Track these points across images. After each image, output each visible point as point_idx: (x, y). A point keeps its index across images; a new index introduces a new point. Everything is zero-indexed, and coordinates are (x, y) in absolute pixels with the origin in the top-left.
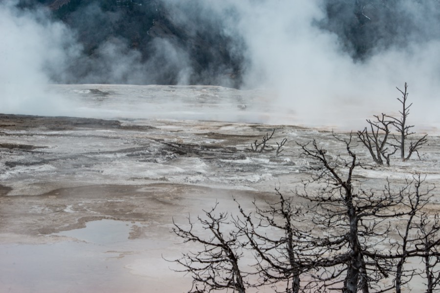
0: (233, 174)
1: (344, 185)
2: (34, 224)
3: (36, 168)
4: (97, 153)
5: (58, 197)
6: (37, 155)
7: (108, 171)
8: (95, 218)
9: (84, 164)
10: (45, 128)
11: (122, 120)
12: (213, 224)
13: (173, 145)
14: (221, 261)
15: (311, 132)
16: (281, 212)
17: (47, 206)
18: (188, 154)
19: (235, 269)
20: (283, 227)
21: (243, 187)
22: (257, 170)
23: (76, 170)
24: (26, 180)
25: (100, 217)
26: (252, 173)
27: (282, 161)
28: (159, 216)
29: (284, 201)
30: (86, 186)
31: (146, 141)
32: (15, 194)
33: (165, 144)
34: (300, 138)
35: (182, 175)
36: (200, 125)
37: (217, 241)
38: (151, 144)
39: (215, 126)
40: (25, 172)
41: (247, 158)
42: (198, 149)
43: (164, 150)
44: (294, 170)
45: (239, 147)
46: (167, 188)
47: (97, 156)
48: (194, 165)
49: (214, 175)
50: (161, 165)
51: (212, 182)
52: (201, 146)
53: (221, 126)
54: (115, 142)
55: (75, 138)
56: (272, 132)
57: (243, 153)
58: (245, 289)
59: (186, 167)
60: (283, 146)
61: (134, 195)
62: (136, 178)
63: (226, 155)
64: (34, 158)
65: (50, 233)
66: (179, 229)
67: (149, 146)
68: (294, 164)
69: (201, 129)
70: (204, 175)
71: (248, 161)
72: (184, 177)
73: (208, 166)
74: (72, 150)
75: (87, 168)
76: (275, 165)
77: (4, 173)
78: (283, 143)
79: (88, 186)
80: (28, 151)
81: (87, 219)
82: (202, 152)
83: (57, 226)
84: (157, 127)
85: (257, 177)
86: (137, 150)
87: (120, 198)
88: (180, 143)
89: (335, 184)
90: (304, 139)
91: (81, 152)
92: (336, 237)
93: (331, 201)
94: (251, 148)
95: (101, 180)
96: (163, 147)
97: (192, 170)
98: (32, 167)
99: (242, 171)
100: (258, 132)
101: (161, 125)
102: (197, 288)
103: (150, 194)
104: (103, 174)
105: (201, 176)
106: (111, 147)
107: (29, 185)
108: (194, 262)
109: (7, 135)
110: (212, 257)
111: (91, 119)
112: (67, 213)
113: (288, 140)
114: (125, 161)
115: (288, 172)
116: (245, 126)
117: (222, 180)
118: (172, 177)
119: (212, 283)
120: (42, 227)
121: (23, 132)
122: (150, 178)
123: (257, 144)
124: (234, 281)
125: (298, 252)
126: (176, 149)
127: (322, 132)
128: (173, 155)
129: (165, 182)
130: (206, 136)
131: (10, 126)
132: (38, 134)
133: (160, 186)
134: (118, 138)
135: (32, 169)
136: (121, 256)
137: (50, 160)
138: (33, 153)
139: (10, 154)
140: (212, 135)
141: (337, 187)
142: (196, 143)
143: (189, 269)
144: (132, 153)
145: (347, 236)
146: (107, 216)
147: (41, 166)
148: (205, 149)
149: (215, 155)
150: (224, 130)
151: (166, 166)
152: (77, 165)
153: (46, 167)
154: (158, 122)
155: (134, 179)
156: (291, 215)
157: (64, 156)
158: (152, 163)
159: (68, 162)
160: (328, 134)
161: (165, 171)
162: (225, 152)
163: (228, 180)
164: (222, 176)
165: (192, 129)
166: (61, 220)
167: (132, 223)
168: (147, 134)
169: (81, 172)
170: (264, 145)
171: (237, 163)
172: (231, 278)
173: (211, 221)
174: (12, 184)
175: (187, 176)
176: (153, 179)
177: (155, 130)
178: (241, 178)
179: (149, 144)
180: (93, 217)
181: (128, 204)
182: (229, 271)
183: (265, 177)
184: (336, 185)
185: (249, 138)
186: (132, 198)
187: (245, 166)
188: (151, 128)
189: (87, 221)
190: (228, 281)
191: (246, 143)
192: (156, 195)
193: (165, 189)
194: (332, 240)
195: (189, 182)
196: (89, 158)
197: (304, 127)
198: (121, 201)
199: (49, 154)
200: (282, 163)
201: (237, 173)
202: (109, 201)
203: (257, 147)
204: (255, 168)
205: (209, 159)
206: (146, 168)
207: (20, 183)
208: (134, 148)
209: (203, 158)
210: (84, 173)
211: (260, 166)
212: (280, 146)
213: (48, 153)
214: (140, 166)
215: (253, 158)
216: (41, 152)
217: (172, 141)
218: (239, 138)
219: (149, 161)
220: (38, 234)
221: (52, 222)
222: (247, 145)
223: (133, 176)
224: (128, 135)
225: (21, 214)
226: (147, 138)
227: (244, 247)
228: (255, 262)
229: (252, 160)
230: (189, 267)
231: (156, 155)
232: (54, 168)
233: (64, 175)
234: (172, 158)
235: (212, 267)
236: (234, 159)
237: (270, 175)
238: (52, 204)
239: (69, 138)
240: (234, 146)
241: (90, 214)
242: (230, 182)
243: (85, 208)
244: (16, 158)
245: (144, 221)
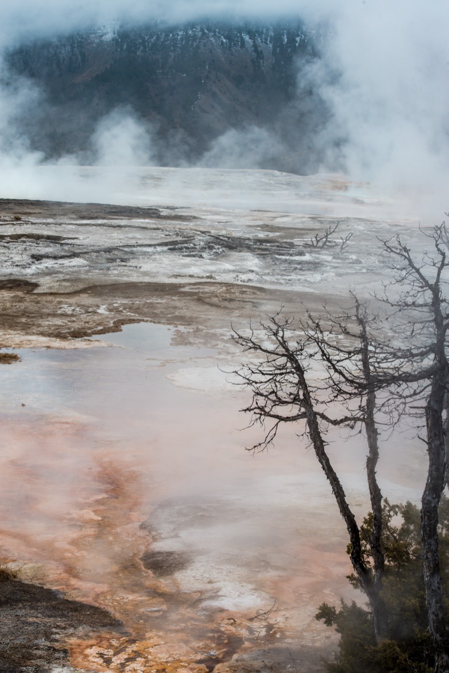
0: (290, 272)
1: (431, 287)
2: (63, 326)
3: (66, 262)
4: (134, 246)
5: (89, 296)
6: (66, 248)
7: (147, 266)
8: (132, 321)
9: (119, 259)
10: (74, 216)
11: (162, 208)
12: (277, 331)
13: (221, 238)
14: (286, 373)
15: (380, 226)
16: (356, 318)
17: (78, 306)
18: (238, 248)
19: (302, 383)
20: (357, 335)
21: (301, 287)
22: (318, 268)
23: (110, 265)
24: (54, 275)
25: (138, 319)
26: (312, 272)
27: (347, 259)
28: (204, 320)
29: (359, 305)
30: (122, 284)
31: (191, 233)
32: (42, 292)
33: (212, 236)
34: (367, 232)
35: (231, 273)
36: (252, 216)
37: (281, 350)
38: (196, 237)
39: (268, 217)
40: (52, 267)
41: (307, 254)
42: (250, 243)
43: (211, 244)
44: (361, 270)
45: (297, 241)
46: (214, 288)
47: (135, 249)
48: (246, 262)
49: (269, 273)
50: (208, 261)
51: (266, 282)
52: (253, 240)
53: (276, 217)
54: (154, 234)
55: (110, 228)
56: (336, 225)
57: (301, 248)
58: (312, 405)
59: (236, 263)
60: (347, 242)
61: (176, 295)
62: (179, 276)
63: (282, 250)
64: (63, 251)
65: (82, 337)
66: (238, 335)
67: (194, 239)
68: (360, 262)
69: (253, 220)
70: (257, 274)
71: (307, 257)
72: (234, 275)
73: (261, 263)
74: (106, 242)
75: (123, 263)
76: (339, 263)
77: (29, 267)
78: (348, 238)
79: (124, 284)
80: (56, 243)
81: (123, 322)
82: (255, 246)
83: (89, 328)
84: (203, 217)
85: (317, 277)
86: (181, 243)
87: (161, 298)
88: (229, 236)
89: (420, 287)
90: (372, 233)
91: (116, 245)
92: (420, 348)
93: (416, 306)
94: (311, 243)
95: (139, 276)
96: (209, 241)
97: (243, 267)
98: (60, 261)
99: (301, 269)
100: (319, 224)
101: (207, 215)
102: (257, 403)
103: (196, 294)
104: (141, 270)
105: (254, 274)
106: (150, 239)
107: (58, 281)
108: (255, 374)
109: (32, 223)
110: (274, 368)
111: (127, 206)
112: (101, 314)
113: (354, 235)
114: (167, 256)
115: (354, 272)
116: (304, 217)
117: (277, 279)
118: (220, 275)
119: (274, 398)
120: (73, 329)
121: (50, 220)
122: (195, 275)
123: (318, 239)
124: (299, 396)
125: (376, 365)
126: (224, 242)
127: (393, 226)
128: (221, 250)
129: (212, 280)
130: (259, 228)
131: (35, 213)
132: (67, 223)
133: (207, 286)
134: (158, 229)
135: (61, 263)
136: (163, 365)
137: (82, 253)
138: (62, 244)
139: (36, 245)
140: (265, 227)
141: (422, 289)
142: (247, 236)
143: (247, 381)
144: (173, 247)
145: (433, 347)
146: (145, 319)
147: (71, 260)
148: (258, 244)
149: (270, 251)
150: (280, 222)
151: (214, 261)
152: (112, 260)
153: (76, 261)
154: (204, 211)
155: (176, 276)
156: (367, 322)
157: (96, 248)
158: (197, 258)
159: (101, 256)
160: (399, 228)
161: (212, 268)
162: (281, 247)
163: (284, 279)
164: (278, 274)
165: (242, 220)
166: (94, 321)
167: (174, 327)
168: (192, 224)
169: (117, 268)
170: (327, 240)
171: (295, 260)
172: (296, 393)
173: (274, 328)
174: (39, 280)
175: (237, 274)
176: (198, 277)
177: (200, 220)
178: (299, 277)
179: (193, 236)
180: (130, 319)
181: (170, 306)
182: (295, 385)
183: (327, 277)
184: (422, 287)
185: (308, 232)
186: (174, 298)
187: (304, 264)
188: (195, 218)
189: (123, 324)
190: (292, 396)
191: (305, 237)
192: (201, 295)
193: (212, 288)
194: (415, 352)
195: (239, 281)
196: (125, 251)
197: (373, 219)
198: (162, 301)
199: (80, 247)
200: (347, 261)
201: (295, 272)
202: (148, 301)
203: (318, 241)
204: (315, 266)
205: (263, 254)
206: (190, 264)
207: (47, 278)
208: (177, 241)
209: (256, 253)
210: (119, 268)
211: (322, 264)
212: (344, 241)
213: (79, 245)
214: (183, 261)
215: (314, 255)
216: (71, 244)
217: (220, 234)
218: (298, 231)
219: (194, 256)
220: (68, 337)
221: (83, 324)
222: (306, 239)
223: (175, 274)
224: (170, 226)
225: (49, 315)
226: (191, 229)
227: (312, 357)
228: (327, 375)
229: (313, 257)
230: (248, 379)
231: (202, 249)
232: (85, 262)
233: (97, 271)
234: (220, 252)
235: (275, 380)
236: (291, 255)
237: (333, 274)
238: (83, 303)
239: (102, 228)
240: (291, 241)
241: (127, 316)
242: (287, 281)
243: (121, 309)
244: (43, 250)
245: (189, 325)
